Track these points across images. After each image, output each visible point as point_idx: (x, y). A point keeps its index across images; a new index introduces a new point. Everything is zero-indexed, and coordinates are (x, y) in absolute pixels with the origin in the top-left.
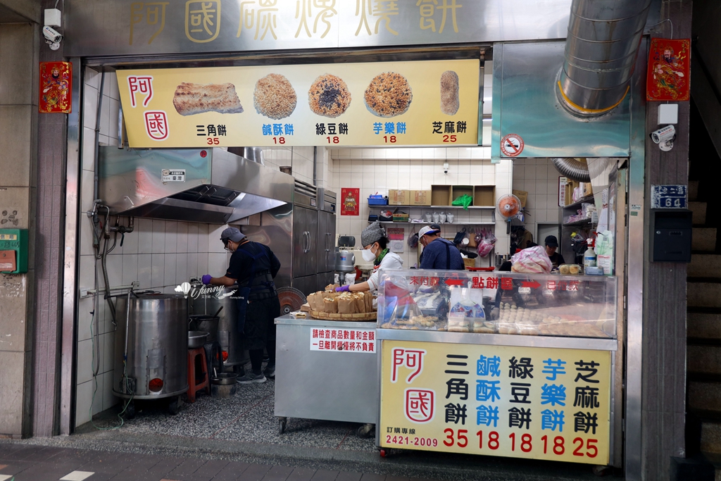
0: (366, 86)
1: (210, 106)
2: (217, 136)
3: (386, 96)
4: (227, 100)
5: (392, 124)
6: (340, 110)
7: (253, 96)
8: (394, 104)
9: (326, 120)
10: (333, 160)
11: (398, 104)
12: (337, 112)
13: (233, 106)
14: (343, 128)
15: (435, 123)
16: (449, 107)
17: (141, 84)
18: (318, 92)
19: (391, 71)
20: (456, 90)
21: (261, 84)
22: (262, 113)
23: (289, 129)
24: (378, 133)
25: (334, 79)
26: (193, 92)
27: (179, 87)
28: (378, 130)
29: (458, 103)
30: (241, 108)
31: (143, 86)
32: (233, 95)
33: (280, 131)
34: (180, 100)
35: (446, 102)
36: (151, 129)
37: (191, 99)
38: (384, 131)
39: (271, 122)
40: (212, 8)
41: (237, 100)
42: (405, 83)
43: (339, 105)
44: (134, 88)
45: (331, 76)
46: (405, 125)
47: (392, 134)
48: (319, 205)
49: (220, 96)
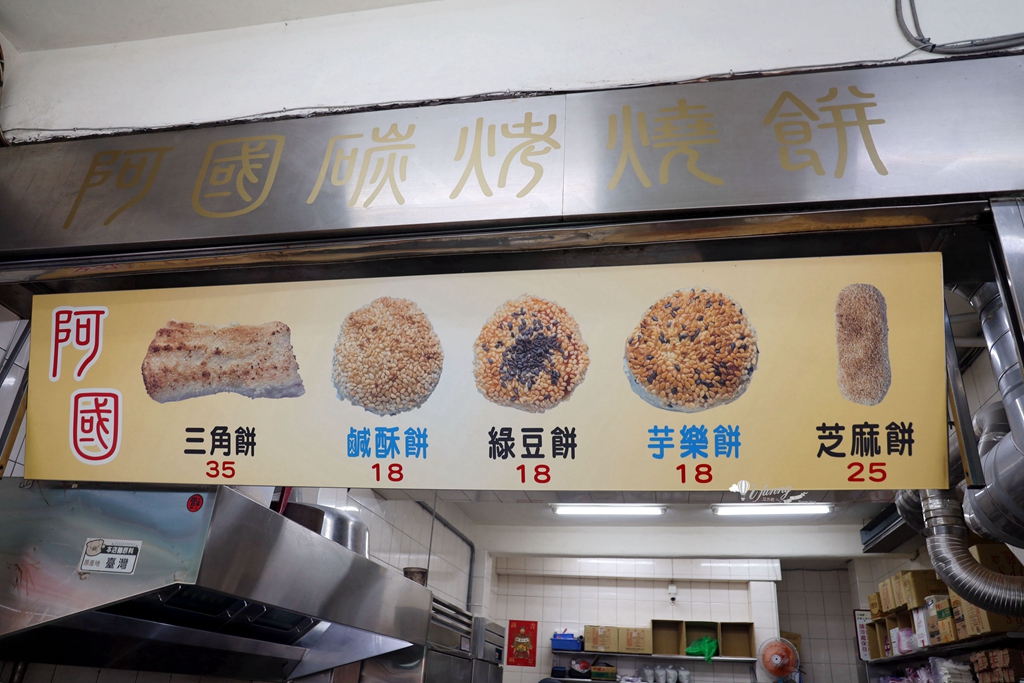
0: (632, 328)
1: (225, 380)
2: (233, 457)
3: (685, 354)
4: (268, 364)
5: (702, 431)
6: (556, 391)
7: (333, 353)
8: (709, 375)
9: (517, 419)
10: (499, 575)
11: (718, 373)
12: (548, 397)
13: (283, 380)
14: (565, 442)
15: (823, 428)
16: (863, 381)
17: (79, 326)
18: (500, 344)
19: (699, 287)
20: (879, 336)
21: (355, 323)
22: (351, 398)
23: (417, 442)
24: (660, 456)
25: (545, 309)
26: (191, 343)
27: (161, 332)
28: (662, 447)
29: (888, 370)
30: (299, 385)
31: (83, 331)
32: (282, 351)
33: (393, 446)
34: (157, 363)
35: (852, 370)
36: (81, 435)
37: (183, 361)
38: (678, 450)
39: (371, 421)
40: (265, 150)
41: (291, 364)
42: (738, 318)
43: (555, 378)
44: (62, 336)
45: (536, 301)
46: (737, 434)
47: (700, 460)
48: (474, 649)
49: (253, 353)
